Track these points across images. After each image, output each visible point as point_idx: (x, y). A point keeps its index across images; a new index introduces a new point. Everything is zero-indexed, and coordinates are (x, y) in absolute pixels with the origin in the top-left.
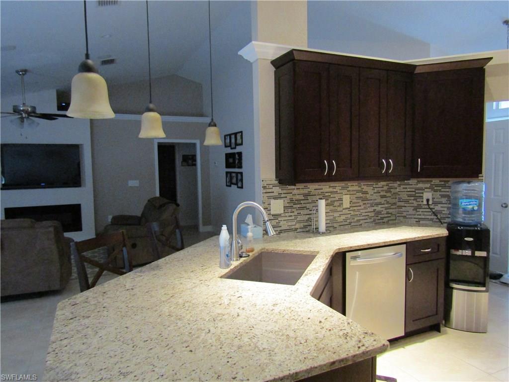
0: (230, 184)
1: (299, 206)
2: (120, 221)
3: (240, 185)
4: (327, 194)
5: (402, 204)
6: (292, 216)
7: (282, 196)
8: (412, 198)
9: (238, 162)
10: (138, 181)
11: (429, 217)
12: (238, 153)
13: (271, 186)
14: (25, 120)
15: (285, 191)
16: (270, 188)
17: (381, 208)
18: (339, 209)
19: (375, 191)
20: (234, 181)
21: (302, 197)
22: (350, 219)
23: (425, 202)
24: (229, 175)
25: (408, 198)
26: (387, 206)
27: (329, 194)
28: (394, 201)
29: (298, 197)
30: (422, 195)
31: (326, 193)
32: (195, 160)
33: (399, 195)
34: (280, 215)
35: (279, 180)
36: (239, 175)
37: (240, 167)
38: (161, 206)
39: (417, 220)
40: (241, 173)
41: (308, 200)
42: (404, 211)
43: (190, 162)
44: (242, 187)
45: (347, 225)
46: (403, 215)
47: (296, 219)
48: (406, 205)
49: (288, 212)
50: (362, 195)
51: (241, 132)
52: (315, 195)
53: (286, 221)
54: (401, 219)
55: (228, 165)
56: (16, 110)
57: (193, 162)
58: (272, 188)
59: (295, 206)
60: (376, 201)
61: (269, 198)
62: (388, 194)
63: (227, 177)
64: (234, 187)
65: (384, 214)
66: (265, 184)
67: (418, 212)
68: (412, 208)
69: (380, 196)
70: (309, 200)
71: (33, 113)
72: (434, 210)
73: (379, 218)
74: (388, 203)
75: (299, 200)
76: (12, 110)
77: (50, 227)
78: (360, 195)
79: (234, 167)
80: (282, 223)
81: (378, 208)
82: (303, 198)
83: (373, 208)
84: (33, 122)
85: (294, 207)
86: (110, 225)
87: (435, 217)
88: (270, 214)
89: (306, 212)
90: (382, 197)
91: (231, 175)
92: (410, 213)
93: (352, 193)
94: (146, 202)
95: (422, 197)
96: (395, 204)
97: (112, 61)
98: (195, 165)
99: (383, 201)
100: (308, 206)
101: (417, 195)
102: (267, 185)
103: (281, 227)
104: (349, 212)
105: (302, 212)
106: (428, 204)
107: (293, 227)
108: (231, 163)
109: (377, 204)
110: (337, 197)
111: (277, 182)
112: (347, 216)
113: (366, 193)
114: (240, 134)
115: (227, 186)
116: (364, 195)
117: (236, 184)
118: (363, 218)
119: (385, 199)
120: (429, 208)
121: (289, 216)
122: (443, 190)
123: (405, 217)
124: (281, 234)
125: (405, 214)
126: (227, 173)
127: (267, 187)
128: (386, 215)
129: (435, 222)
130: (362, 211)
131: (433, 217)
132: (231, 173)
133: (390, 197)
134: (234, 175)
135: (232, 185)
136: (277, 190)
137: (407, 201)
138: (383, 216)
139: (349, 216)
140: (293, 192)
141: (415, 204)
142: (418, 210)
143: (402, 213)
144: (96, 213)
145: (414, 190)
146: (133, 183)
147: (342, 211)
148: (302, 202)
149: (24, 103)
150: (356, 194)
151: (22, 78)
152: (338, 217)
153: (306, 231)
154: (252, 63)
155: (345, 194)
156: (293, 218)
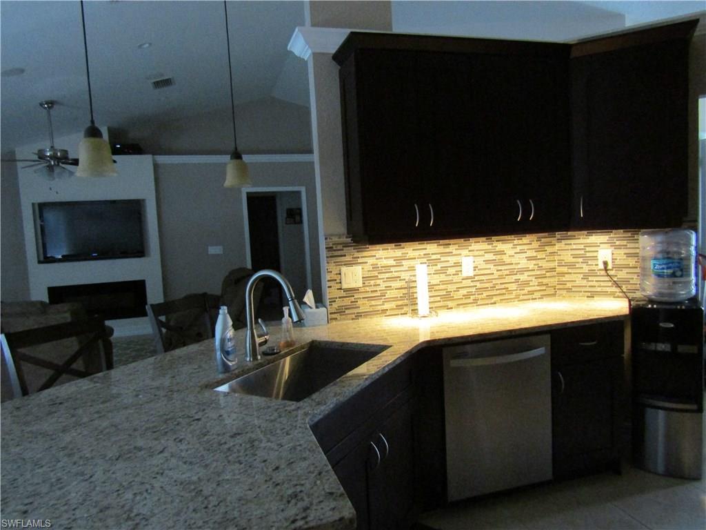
1: (387, 275)
4: (434, 257)
5: (565, 269)
6: (376, 291)
7: (360, 260)
8: (581, 260)
10: (221, 247)
11: (609, 290)
13: (340, 247)
14: (54, 168)
15: (363, 254)
16: (339, 250)
17: (528, 276)
18: (456, 279)
19: (518, 250)
21: (391, 262)
22: (475, 294)
23: (601, 266)
25: (574, 260)
26: (538, 273)
27: (438, 256)
28: (552, 265)
29: (385, 262)
30: (595, 254)
31: (432, 254)
33: (560, 255)
34: (356, 290)
35: (353, 236)
39: (589, 294)
41: (402, 265)
42: (569, 281)
45: (470, 303)
46: (566, 287)
47: (385, 296)
48: (570, 271)
49: (370, 286)
50: (494, 258)
52: (415, 258)
53: (367, 300)
54: (564, 292)
58: (342, 250)
59: (381, 276)
60: (519, 266)
61: (338, 264)
62: (540, 255)
65: (534, 286)
66: (331, 243)
67: (591, 281)
68: (582, 276)
69: (526, 257)
70: (404, 266)
71: (63, 159)
72: (615, 279)
73: (525, 291)
74: (540, 268)
75: (388, 266)
78: (490, 256)
80: (360, 302)
81: (523, 277)
82: (394, 263)
83: (515, 277)
84: (65, 170)
85: (379, 277)
87: (617, 290)
88: (341, 289)
89: (399, 284)
90: (529, 259)
92: (577, 283)
93: (477, 253)
95: (595, 258)
96: (553, 269)
99: (531, 265)
100: (403, 275)
101: (588, 254)
102: (333, 244)
103: (358, 308)
104: (472, 284)
105: (393, 284)
106: (606, 269)
107: (379, 308)
109: (522, 271)
110: (452, 260)
111: (349, 240)
112: (470, 290)
113: (502, 253)
116: (499, 257)
118: (498, 292)
119: (534, 262)
120: (608, 275)
121: (372, 291)
122: (629, 245)
123: (569, 290)
124: (360, 320)
125: (569, 285)
127: (335, 248)
128: (538, 288)
129: (618, 297)
130: (494, 282)
131: (614, 289)
133: (544, 259)
136: (350, 252)
137: (571, 265)
138: (533, 288)
139: (473, 290)
140: (377, 255)
141: (586, 269)
142: (590, 278)
143: (565, 284)
145: (582, 247)
146: (214, 250)
147: (461, 282)
148: (392, 269)
149: (52, 147)
150: (484, 255)
151: (49, 112)
152: (454, 291)
153: (401, 314)
154: (307, 61)
155: (465, 256)
156: (378, 294)
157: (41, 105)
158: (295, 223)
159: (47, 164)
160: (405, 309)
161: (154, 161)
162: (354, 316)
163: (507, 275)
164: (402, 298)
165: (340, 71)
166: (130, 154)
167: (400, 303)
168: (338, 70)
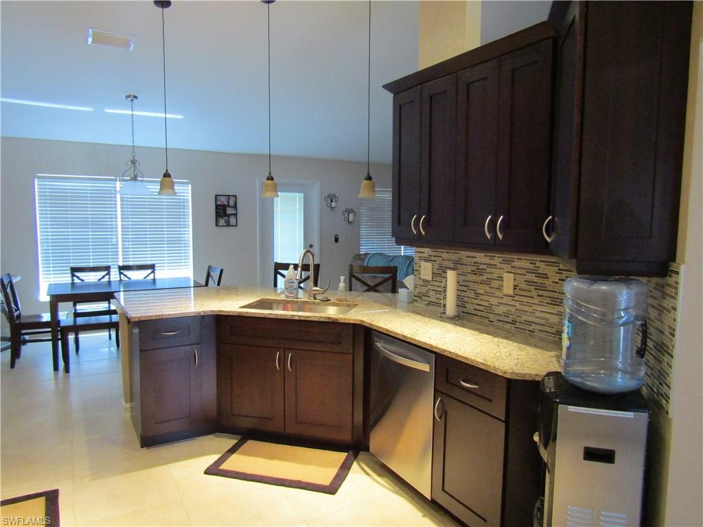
4: (481, 267)
7: (432, 259)
15: (435, 254)
18: (498, 293)
22: (513, 315)
27: (485, 267)
31: (481, 264)
34: (428, 282)
49: (437, 281)
50: (536, 280)
53: (434, 292)
59: (443, 274)
61: (420, 259)
78: (532, 277)
80: (430, 293)
88: (421, 279)
93: (518, 271)
104: (512, 303)
110: (496, 273)
112: (509, 308)
113: (544, 276)
116: (540, 280)
118: (537, 320)
121: (435, 286)
124: (430, 307)
130: (534, 307)
139: (513, 309)
147: (502, 298)
150: (525, 275)
152: (496, 305)
155: (508, 272)
163: (549, 304)
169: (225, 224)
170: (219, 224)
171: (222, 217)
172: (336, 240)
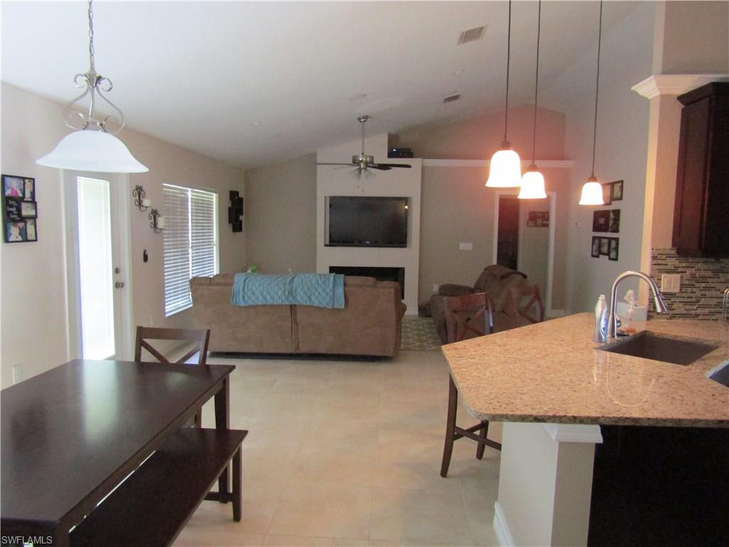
0: (598, 253)
1: (704, 285)
2: (450, 290)
3: (613, 255)
6: (692, 297)
7: (680, 270)
9: (613, 224)
10: (471, 244)
12: (613, 211)
13: (664, 257)
14: (363, 171)
15: (684, 265)
16: (663, 259)
20: (605, 249)
21: (709, 274)
24: (597, 241)
29: (703, 273)
32: (548, 219)
34: (673, 294)
35: (678, 249)
36: (613, 243)
37: (616, 230)
38: (503, 277)
40: (617, 240)
41: (719, 278)
43: (539, 221)
44: (616, 259)
47: (699, 302)
49: (687, 292)
51: (622, 182)
53: (682, 304)
55: (597, 228)
56: (355, 162)
57: (543, 221)
58: (666, 259)
59: (697, 285)
61: (661, 271)
63: (593, 243)
64: (604, 258)
66: (656, 253)
71: (370, 164)
75: (705, 277)
76: (351, 161)
77: (391, 288)
79: (606, 230)
80: (675, 306)
82: (711, 275)
84: (371, 174)
86: (437, 295)
88: (660, 292)
89: (714, 293)
91: (600, 241)
94: (482, 270)
97: (456, 98)
98: (547, 225)
100: (718, 286)
102: (659, 254)
103: (674, 309)
105: (708, 294)
107: (693, 312)
108: (601, 225)
111: (673, 252)
114: (620, 184)
115: (593, 256)
117: (608, 254)
121: (688, 297)
124: (674, 320)
126: (594, 238)
127: (659, 258)
132: (600, 238)
134: (605, 241)
135: (601, 256)
136: (673, 262)
140: (696, 266)
144: (420, 280)
146: (465, 246)
148: (708, 280)
149: (363, 153)
151: (363, 125)
153: (713, 320)
154: (650, 100)
156: (694, 300)
157: (359, 119)
158: (537, 226)
159: (358, 167)
160: (718, 316)
161: (423, 163)
162: (669, 316)
164: (716, 306)
165: (683, 110)
166: (404, 157)
167: (713, 310)
168: (681, 109)
169: (20, 239)
170: (11, 239)
171: (15, 221)
172: (146, 258)
